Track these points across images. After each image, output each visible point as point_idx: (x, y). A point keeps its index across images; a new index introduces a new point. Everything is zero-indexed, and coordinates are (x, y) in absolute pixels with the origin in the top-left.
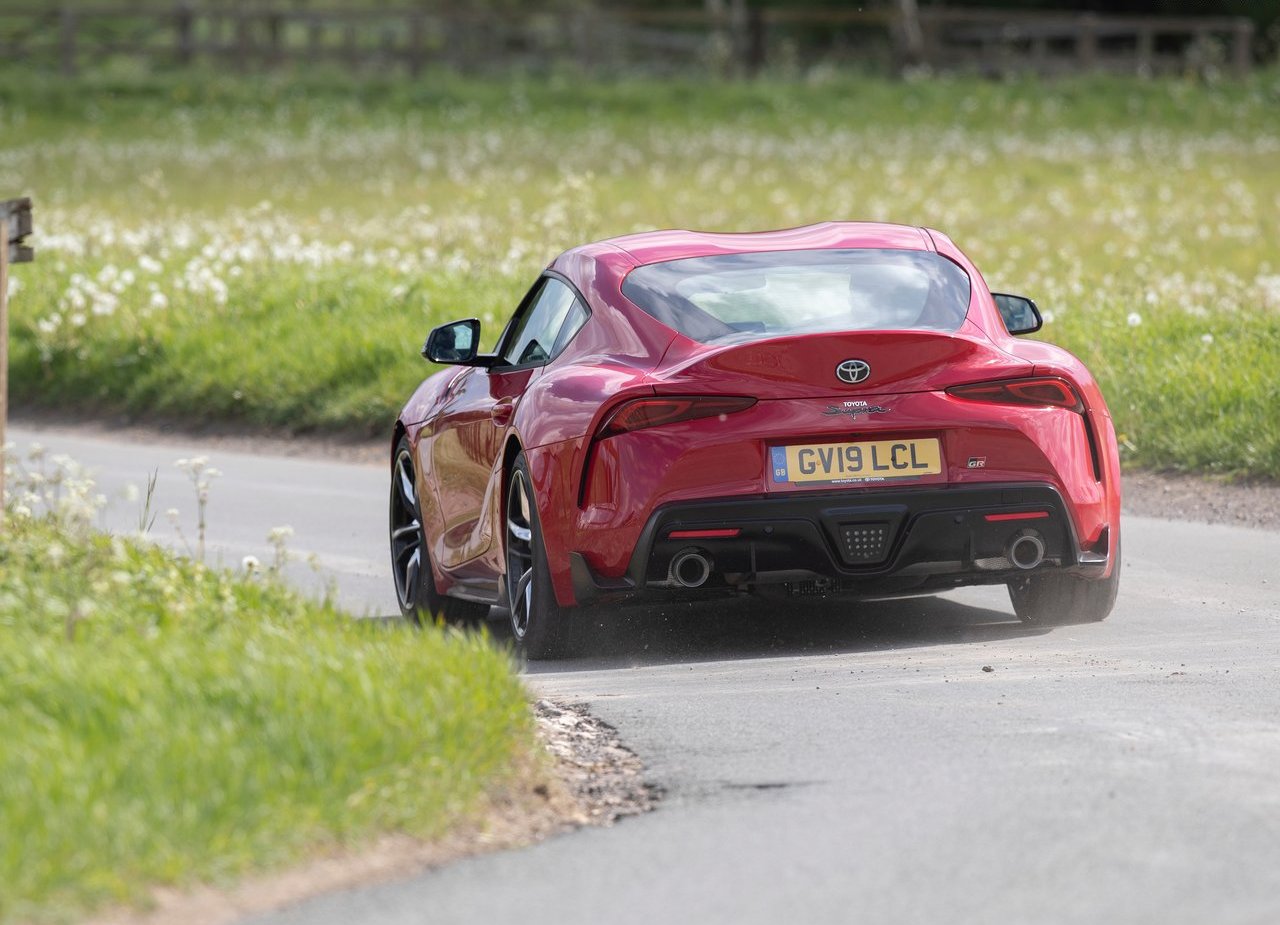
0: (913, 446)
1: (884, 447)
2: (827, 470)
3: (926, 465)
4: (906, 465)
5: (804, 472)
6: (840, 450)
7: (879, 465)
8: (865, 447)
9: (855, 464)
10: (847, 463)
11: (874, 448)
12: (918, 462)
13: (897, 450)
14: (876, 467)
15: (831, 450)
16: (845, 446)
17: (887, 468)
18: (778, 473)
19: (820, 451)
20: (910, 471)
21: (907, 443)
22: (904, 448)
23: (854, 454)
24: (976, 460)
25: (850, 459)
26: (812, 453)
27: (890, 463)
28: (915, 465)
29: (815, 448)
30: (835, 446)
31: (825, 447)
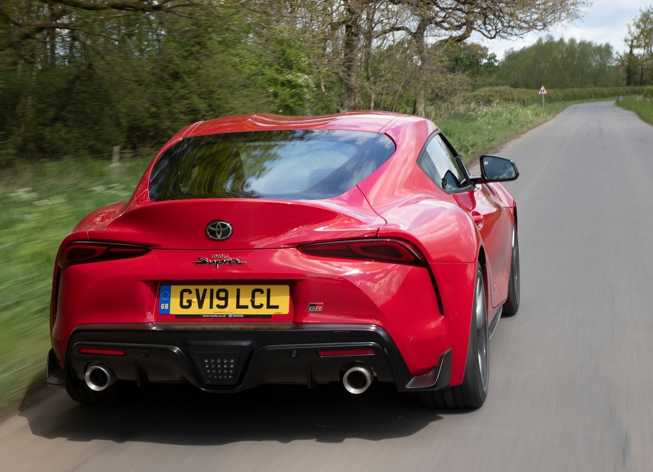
0: (269, 291)
1: (247, 290)
2: (200, 306)
3: (277, 307)
4: (261, 306)
5: (182, 306)
6: (212, 291)
7: (240, 304)
8: (232, 289)
9: (222, 303)
10: (216, 302)
11: (238, 291)
12: (271, 304)
13: (256, 293)
14: (238, 306)
15: (205, 291)
16: (216, 288)
17: (246, 307)
18: (164, 306)
19: (197, 291)
20: (264, 311)
21: (264, 288)
22: (262, 292)
23: (222, 295)
24: (315, 305)
25: (219, 298)
26: (190, 292)
27: (250, 304)
28: (269, 307)
29: (193, 288)
30: (209, 288)
31: (201, 288)
